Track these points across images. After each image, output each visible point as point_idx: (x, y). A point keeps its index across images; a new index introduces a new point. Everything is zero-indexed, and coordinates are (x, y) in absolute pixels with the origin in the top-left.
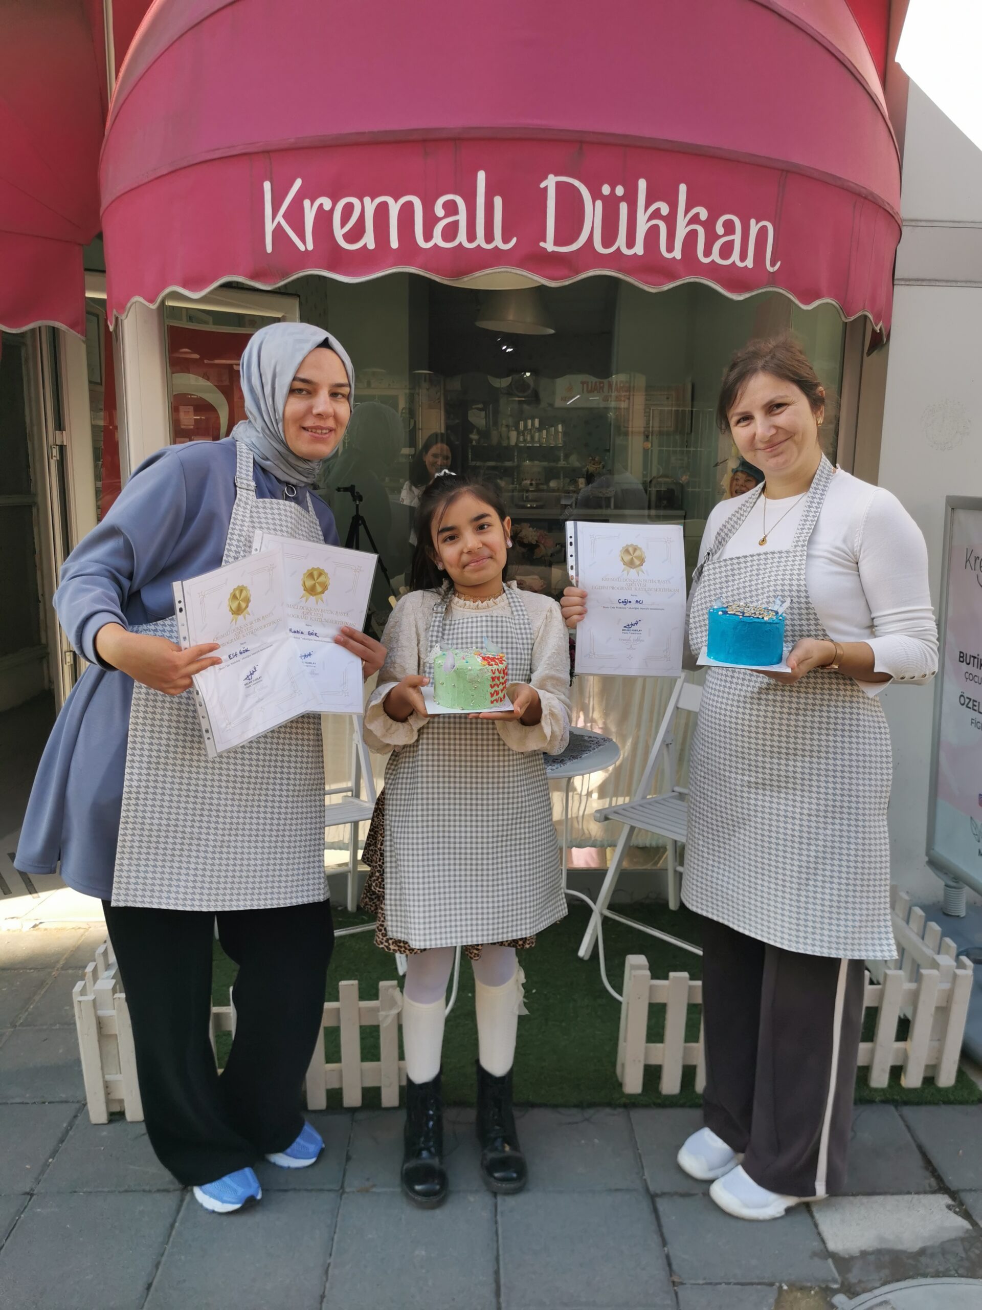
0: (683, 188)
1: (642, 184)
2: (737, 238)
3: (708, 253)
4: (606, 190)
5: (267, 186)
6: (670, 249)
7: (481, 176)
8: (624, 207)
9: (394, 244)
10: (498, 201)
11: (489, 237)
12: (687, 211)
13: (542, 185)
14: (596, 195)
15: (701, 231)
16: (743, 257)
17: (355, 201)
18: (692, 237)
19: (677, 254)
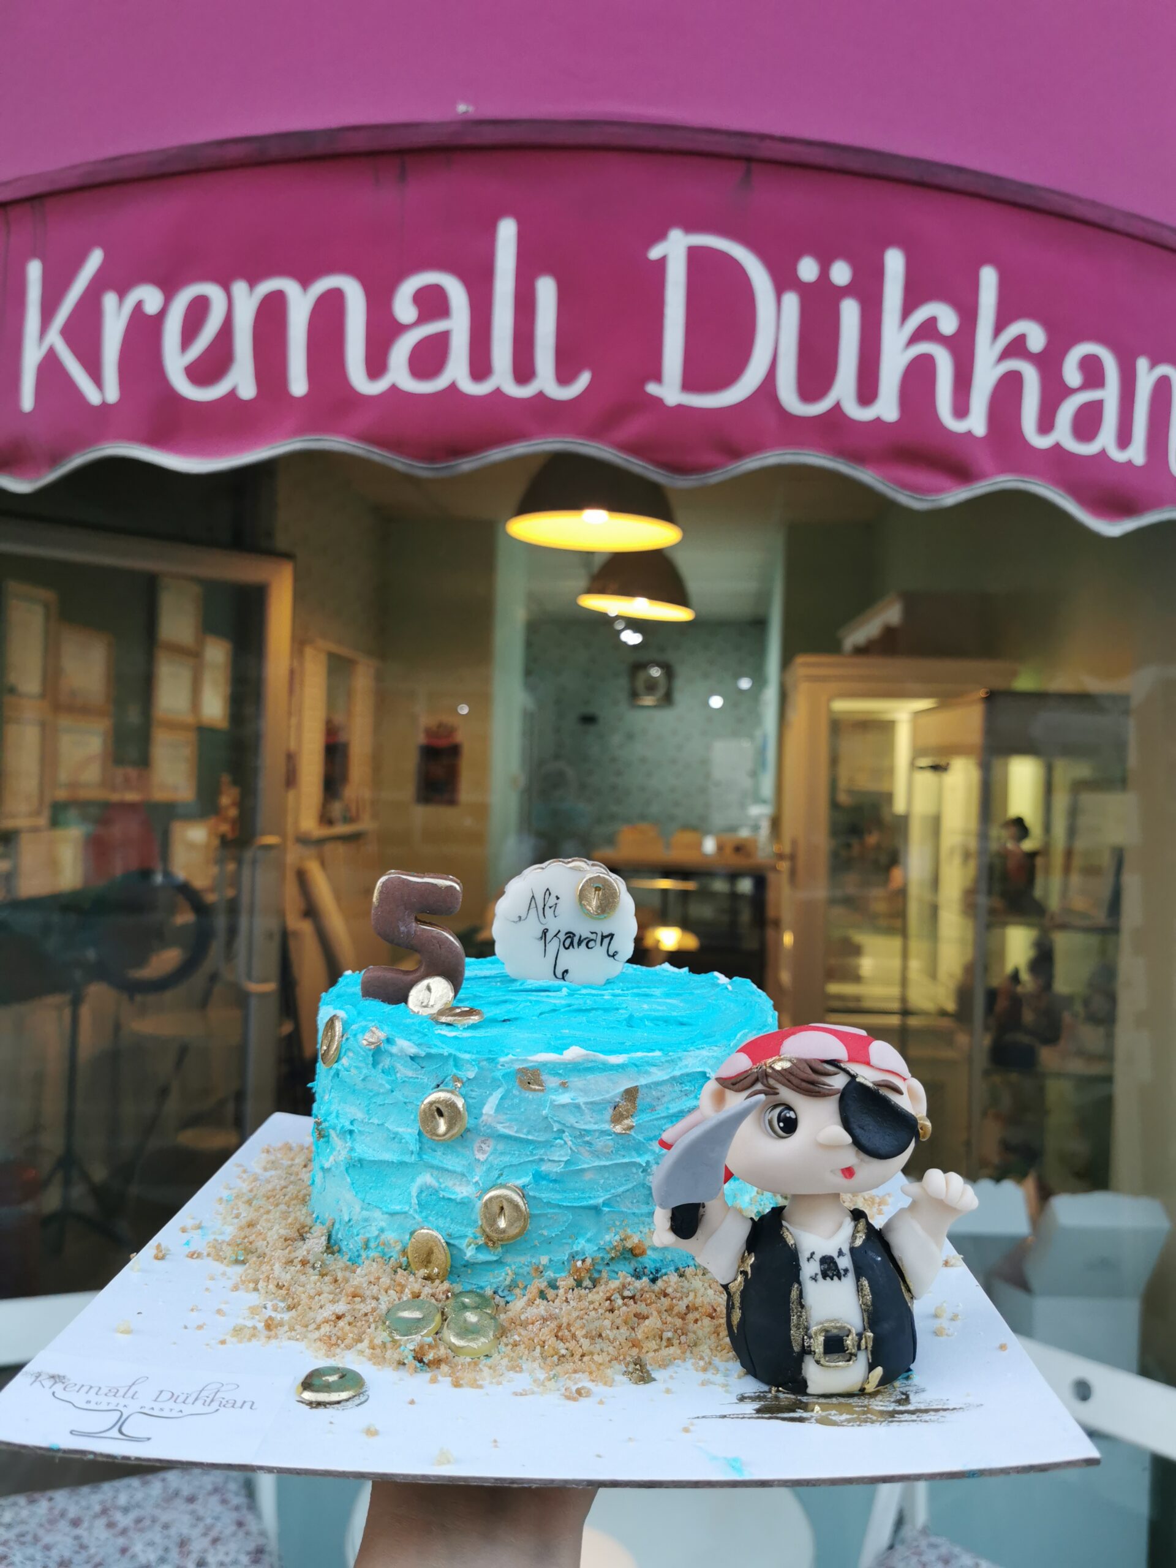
0: (989, 278)
1: (894, 262)
2: (1110, 395)
3: (1046, 424)
4: (808, 269)
5: (34, 270)
6: (961, 409)
7: (507, 231)
8: (850, 312)
9: (298, 385)
10: (546, 290)
11: (524, 371)
12: (999, 327)
13: (655, 253)
14: (784, 280)
15: (1031, 376)
16: (1124, 439)
17: (213, 291)
18: (1010, 386)
19: (976, 423)
